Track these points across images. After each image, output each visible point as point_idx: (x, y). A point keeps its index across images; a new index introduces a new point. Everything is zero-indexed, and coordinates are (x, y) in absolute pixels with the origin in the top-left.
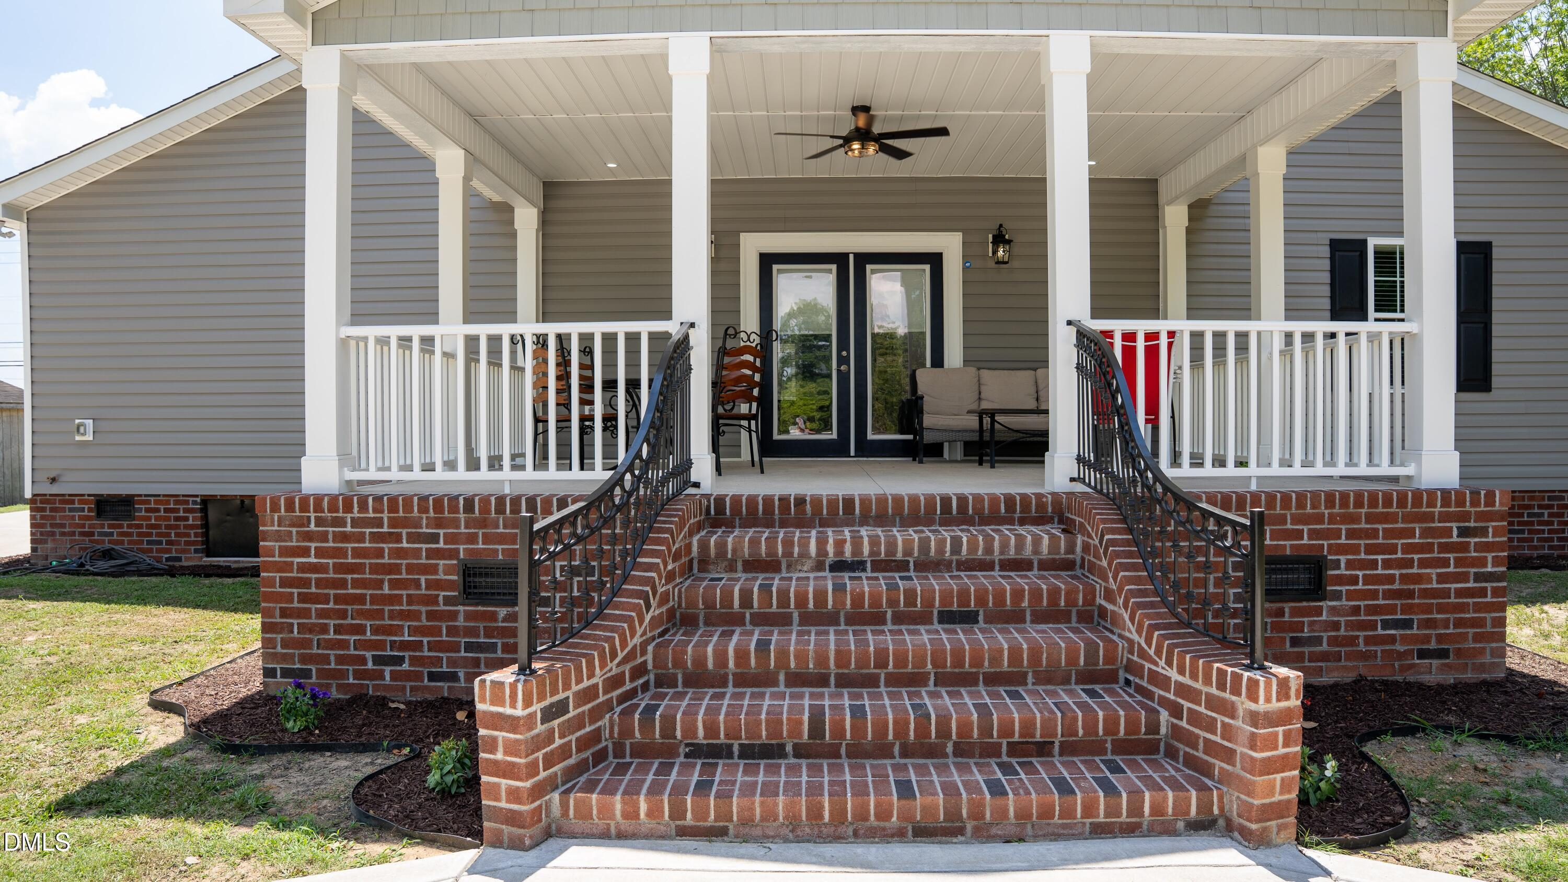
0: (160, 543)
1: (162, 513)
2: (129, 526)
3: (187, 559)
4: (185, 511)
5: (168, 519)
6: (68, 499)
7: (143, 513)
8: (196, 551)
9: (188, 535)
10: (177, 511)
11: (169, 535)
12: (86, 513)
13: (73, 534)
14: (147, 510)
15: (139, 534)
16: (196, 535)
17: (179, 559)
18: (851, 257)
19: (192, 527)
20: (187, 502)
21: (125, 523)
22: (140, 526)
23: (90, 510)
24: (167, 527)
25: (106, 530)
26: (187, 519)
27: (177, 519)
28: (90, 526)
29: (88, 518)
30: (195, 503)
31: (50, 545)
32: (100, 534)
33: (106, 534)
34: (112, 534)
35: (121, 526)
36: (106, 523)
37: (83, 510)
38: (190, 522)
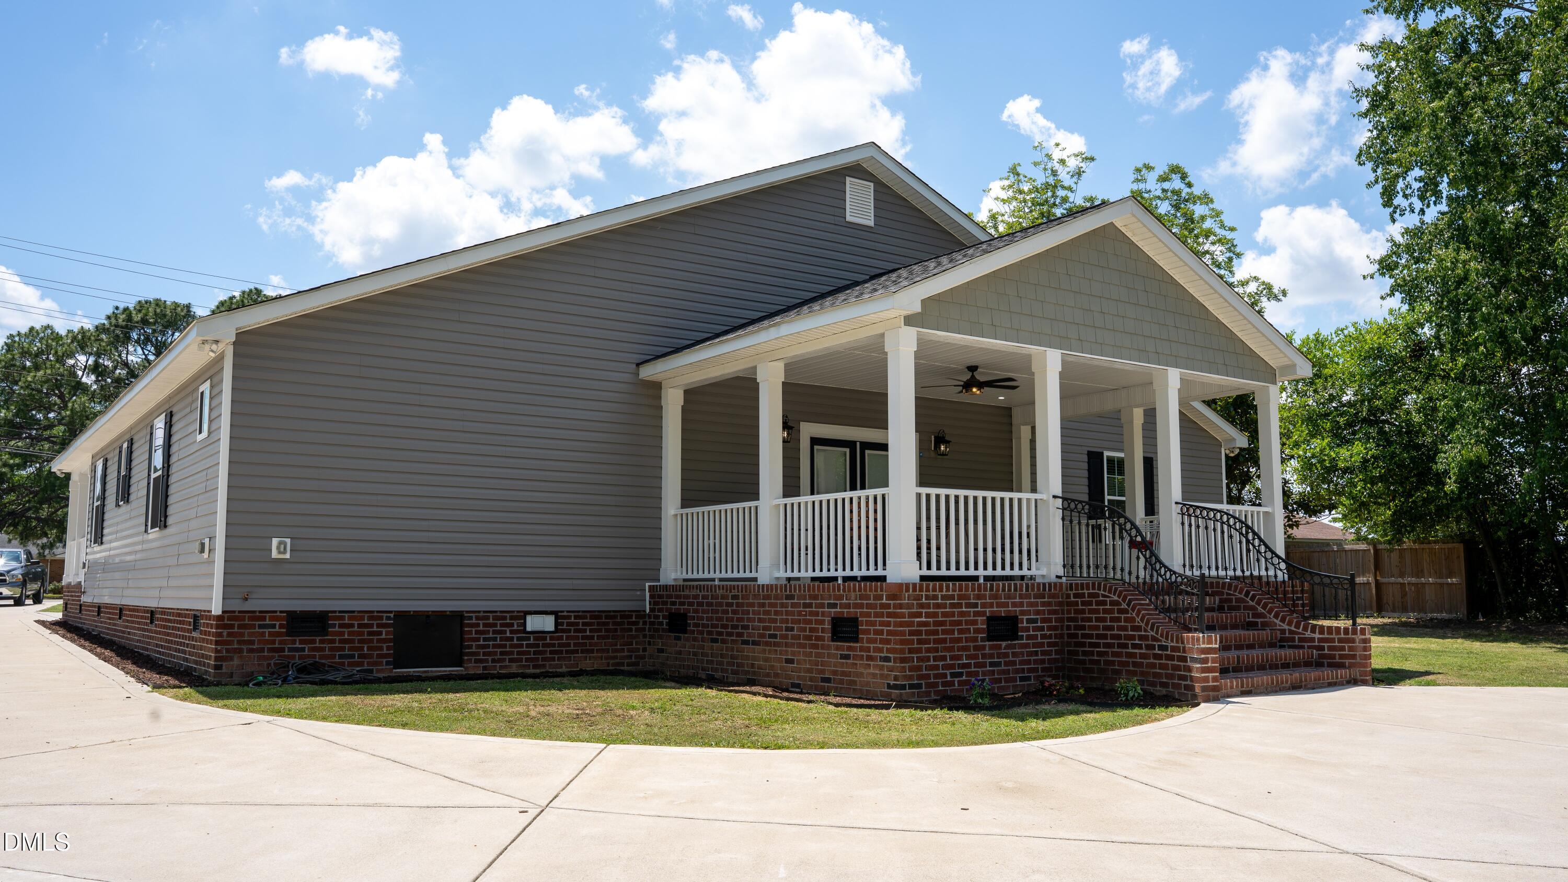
0: (353, 656)
1: (356, 629)
2: (322, 642)
3: (378, 671)
4: (379, 626)
5: (362, 634)
6: (259, 616)
7: (337, 629)
8: (388, 663)
9: (381, 648)
10: (371, 626)
11: (362, 649)
12: (277, 629)
13: (262, 650)
14: (341, 626)
15: (331, 649)
16: (388, 648)
17: (371, 671)
18: (858, 444)
19: (384, 641)
20: (381, 618)
21: (318, 639)
22: (333, 641)
23: (281, 626)
24: (360, 641)
25: (297, 645)
26: (380, 633)
27: (370, 633)
28: (281, 642)
29: (279, 634)
30: (388, 618)
31: (236, 662)
32: (290, 650)
33: (297, 650)
34: (303, 650)
35: (314, 642)
36: (297, 639)
37: (274, 626)
38: (384, 636)
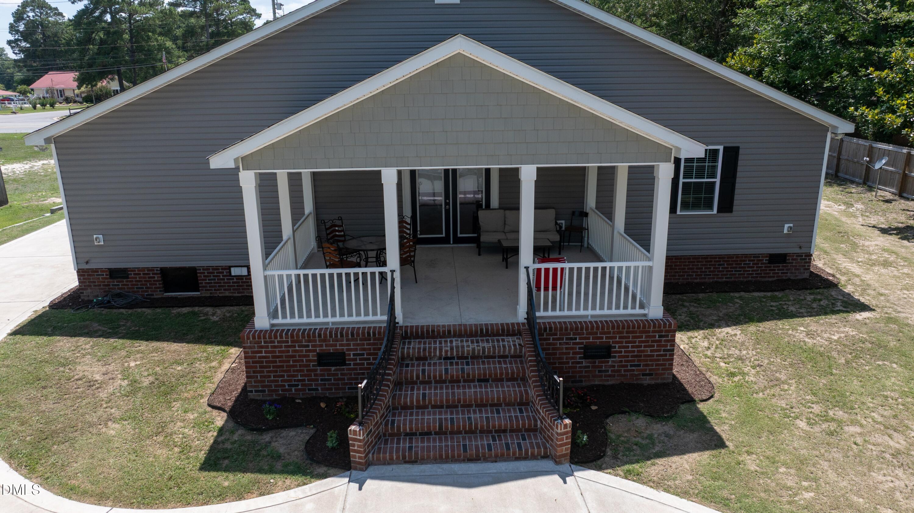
0: (143, 288)
1: (142, 275)
2: (127, 281)
3: (156, 295)
4: (153, 274)
5: (145, 278)
6: (96, 270)
7: (133, 276)
8: (160, 291)
9: (156, 284)
10: (149, 274)
11: (146, 285)
12: (105, 276)
13: (100, 285)
14: (135, 274)
15: (132, 285)
16: (159, 284)
17: (153, 295)
19: (157, 281)
20: (154, 270)
21: (125, 280)
22: (132, 281)
23: (106, 275)
24: (145, 281)
25: (116, 283)
26: (154, 277)
27: (149, 278)
28: (108, 282)
29: (106, 278)
30: (157, 270)
31: (89, 291)
32: (113, 285)
33: (116, 285)
34: (118, 285)
35: (123, 282)
36: (115, 280)
37: (103, 275)
38: (156, 279)
